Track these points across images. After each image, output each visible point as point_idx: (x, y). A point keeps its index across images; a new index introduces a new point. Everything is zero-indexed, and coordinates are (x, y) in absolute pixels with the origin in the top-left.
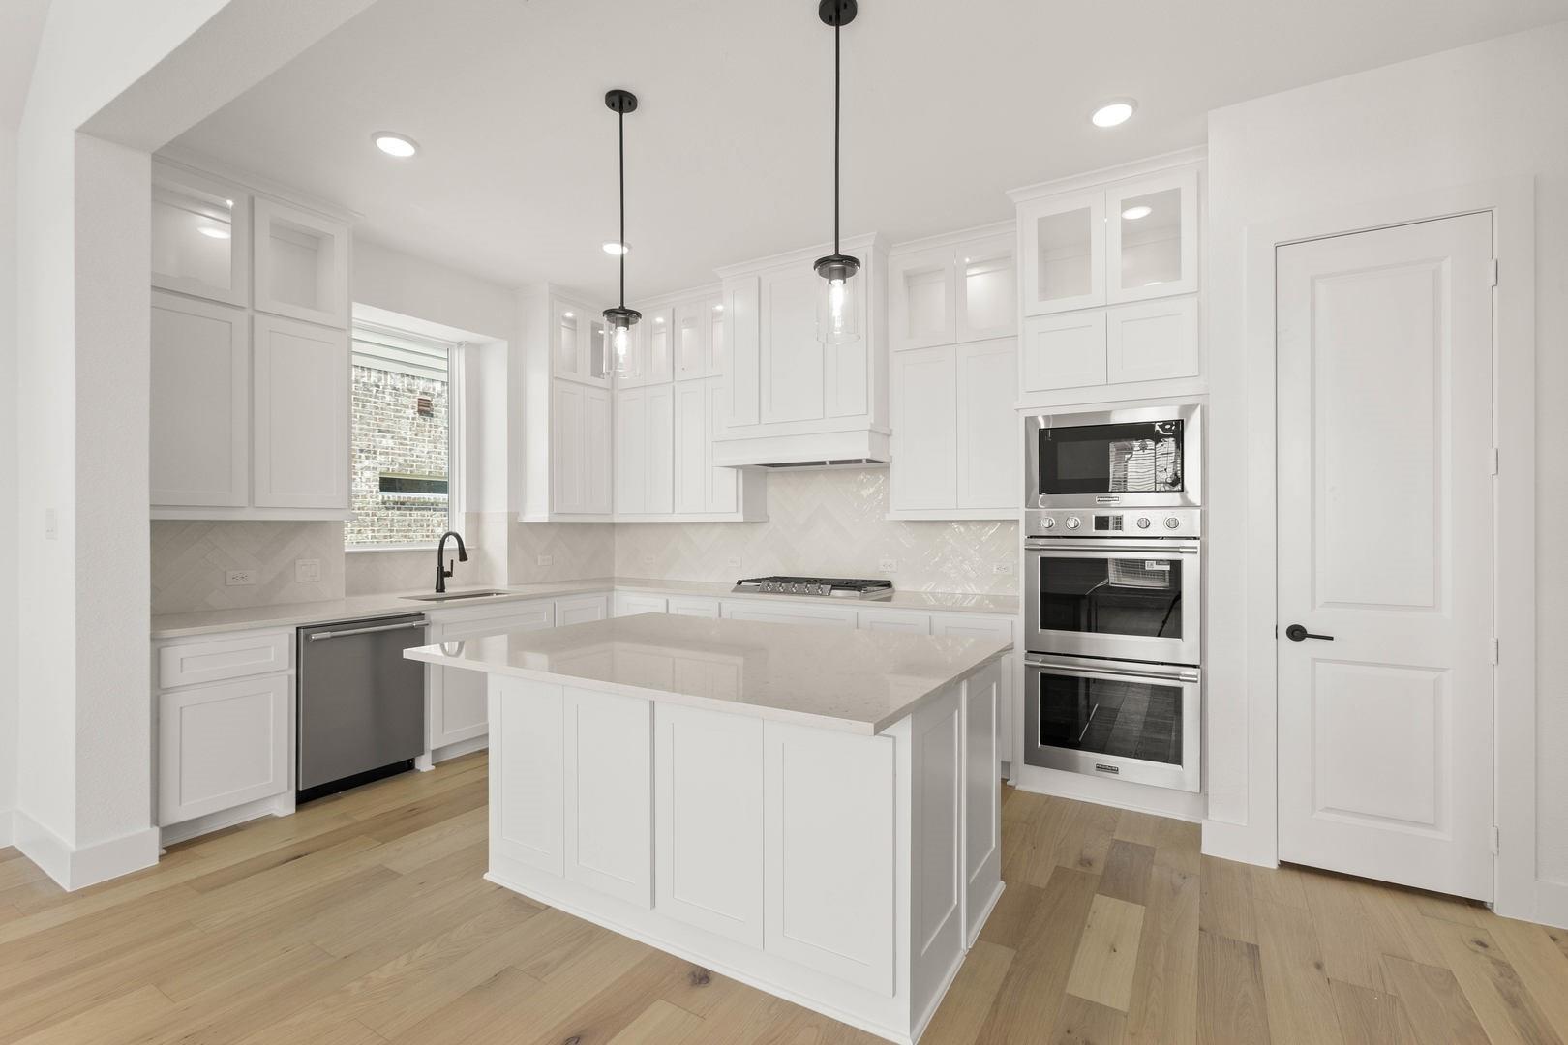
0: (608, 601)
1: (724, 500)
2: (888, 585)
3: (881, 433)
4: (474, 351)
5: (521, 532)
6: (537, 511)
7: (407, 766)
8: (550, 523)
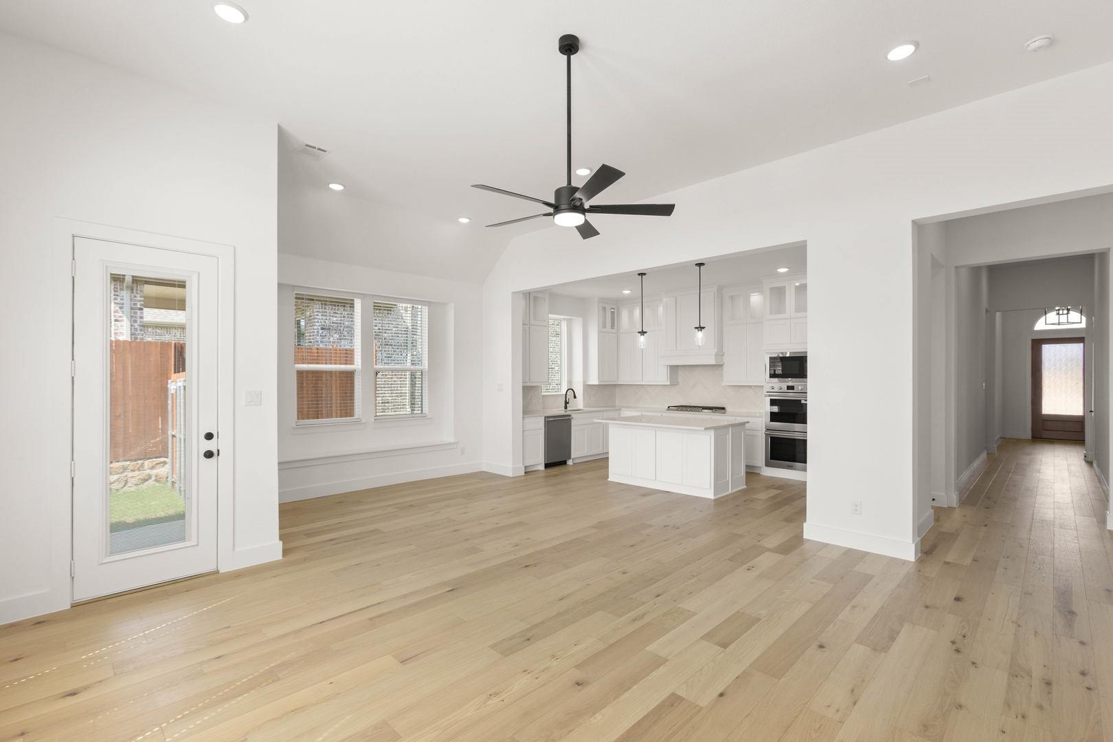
0: (619, 413)
1: (663, 378)
2: (724, 409)
3: (720, 354)
4: (569, 322)
5: (588, 388)
6: (594, 380)
7: (564, 463)
8: (599, 386)
